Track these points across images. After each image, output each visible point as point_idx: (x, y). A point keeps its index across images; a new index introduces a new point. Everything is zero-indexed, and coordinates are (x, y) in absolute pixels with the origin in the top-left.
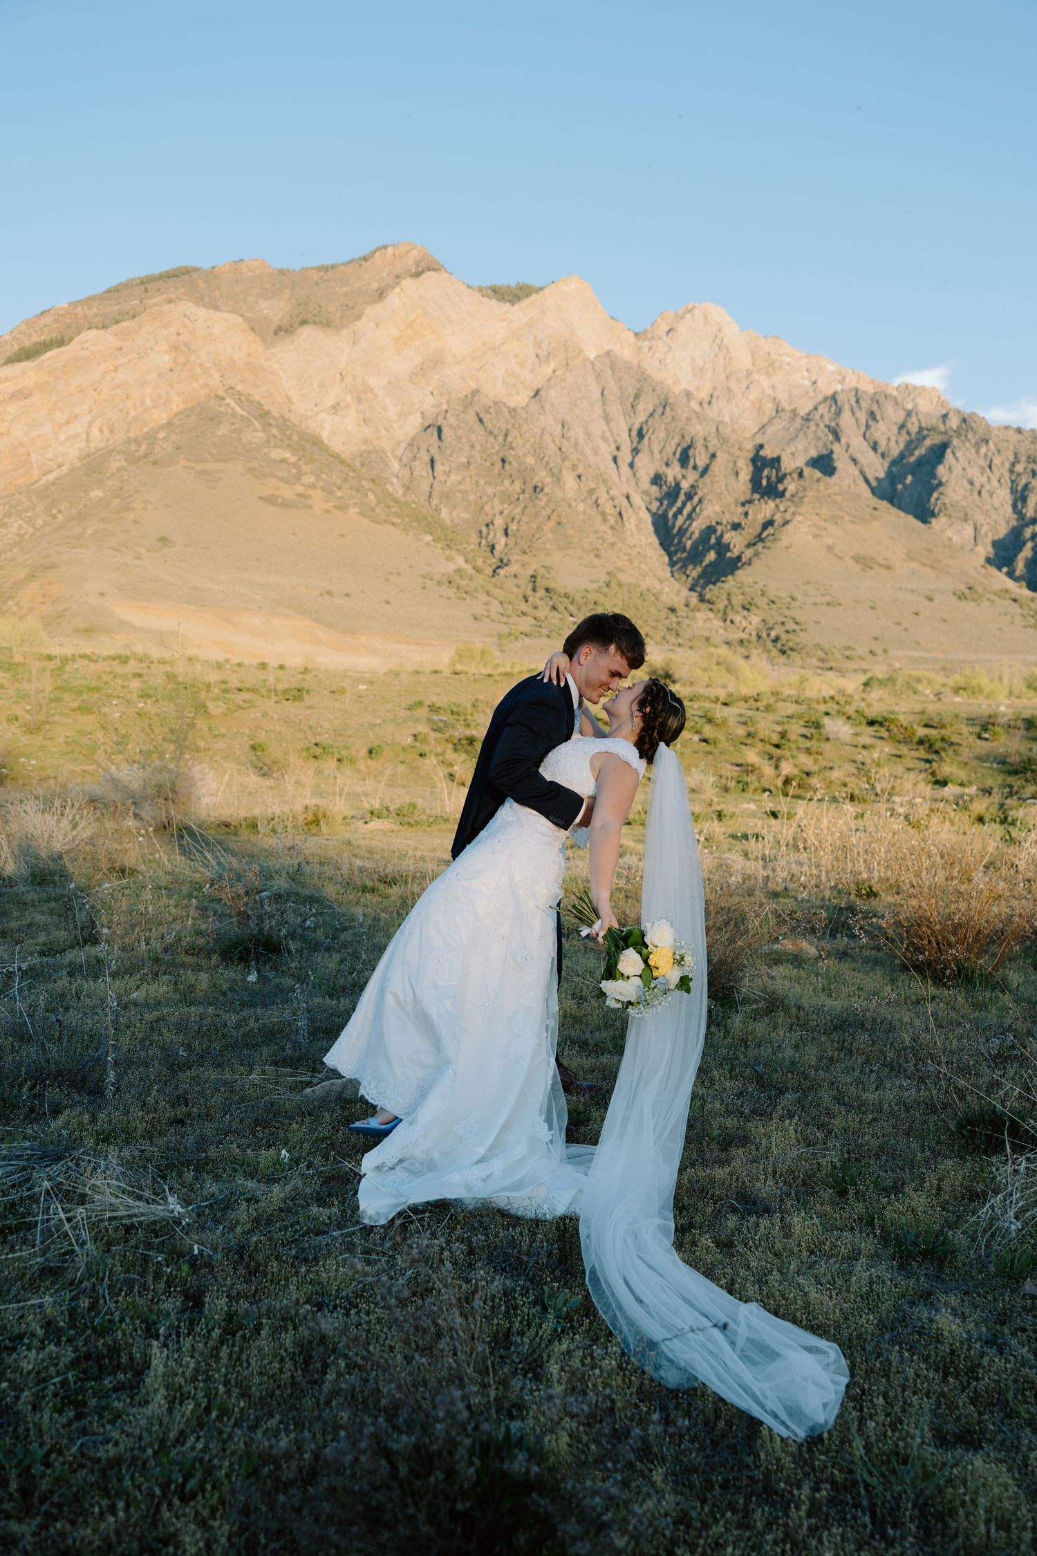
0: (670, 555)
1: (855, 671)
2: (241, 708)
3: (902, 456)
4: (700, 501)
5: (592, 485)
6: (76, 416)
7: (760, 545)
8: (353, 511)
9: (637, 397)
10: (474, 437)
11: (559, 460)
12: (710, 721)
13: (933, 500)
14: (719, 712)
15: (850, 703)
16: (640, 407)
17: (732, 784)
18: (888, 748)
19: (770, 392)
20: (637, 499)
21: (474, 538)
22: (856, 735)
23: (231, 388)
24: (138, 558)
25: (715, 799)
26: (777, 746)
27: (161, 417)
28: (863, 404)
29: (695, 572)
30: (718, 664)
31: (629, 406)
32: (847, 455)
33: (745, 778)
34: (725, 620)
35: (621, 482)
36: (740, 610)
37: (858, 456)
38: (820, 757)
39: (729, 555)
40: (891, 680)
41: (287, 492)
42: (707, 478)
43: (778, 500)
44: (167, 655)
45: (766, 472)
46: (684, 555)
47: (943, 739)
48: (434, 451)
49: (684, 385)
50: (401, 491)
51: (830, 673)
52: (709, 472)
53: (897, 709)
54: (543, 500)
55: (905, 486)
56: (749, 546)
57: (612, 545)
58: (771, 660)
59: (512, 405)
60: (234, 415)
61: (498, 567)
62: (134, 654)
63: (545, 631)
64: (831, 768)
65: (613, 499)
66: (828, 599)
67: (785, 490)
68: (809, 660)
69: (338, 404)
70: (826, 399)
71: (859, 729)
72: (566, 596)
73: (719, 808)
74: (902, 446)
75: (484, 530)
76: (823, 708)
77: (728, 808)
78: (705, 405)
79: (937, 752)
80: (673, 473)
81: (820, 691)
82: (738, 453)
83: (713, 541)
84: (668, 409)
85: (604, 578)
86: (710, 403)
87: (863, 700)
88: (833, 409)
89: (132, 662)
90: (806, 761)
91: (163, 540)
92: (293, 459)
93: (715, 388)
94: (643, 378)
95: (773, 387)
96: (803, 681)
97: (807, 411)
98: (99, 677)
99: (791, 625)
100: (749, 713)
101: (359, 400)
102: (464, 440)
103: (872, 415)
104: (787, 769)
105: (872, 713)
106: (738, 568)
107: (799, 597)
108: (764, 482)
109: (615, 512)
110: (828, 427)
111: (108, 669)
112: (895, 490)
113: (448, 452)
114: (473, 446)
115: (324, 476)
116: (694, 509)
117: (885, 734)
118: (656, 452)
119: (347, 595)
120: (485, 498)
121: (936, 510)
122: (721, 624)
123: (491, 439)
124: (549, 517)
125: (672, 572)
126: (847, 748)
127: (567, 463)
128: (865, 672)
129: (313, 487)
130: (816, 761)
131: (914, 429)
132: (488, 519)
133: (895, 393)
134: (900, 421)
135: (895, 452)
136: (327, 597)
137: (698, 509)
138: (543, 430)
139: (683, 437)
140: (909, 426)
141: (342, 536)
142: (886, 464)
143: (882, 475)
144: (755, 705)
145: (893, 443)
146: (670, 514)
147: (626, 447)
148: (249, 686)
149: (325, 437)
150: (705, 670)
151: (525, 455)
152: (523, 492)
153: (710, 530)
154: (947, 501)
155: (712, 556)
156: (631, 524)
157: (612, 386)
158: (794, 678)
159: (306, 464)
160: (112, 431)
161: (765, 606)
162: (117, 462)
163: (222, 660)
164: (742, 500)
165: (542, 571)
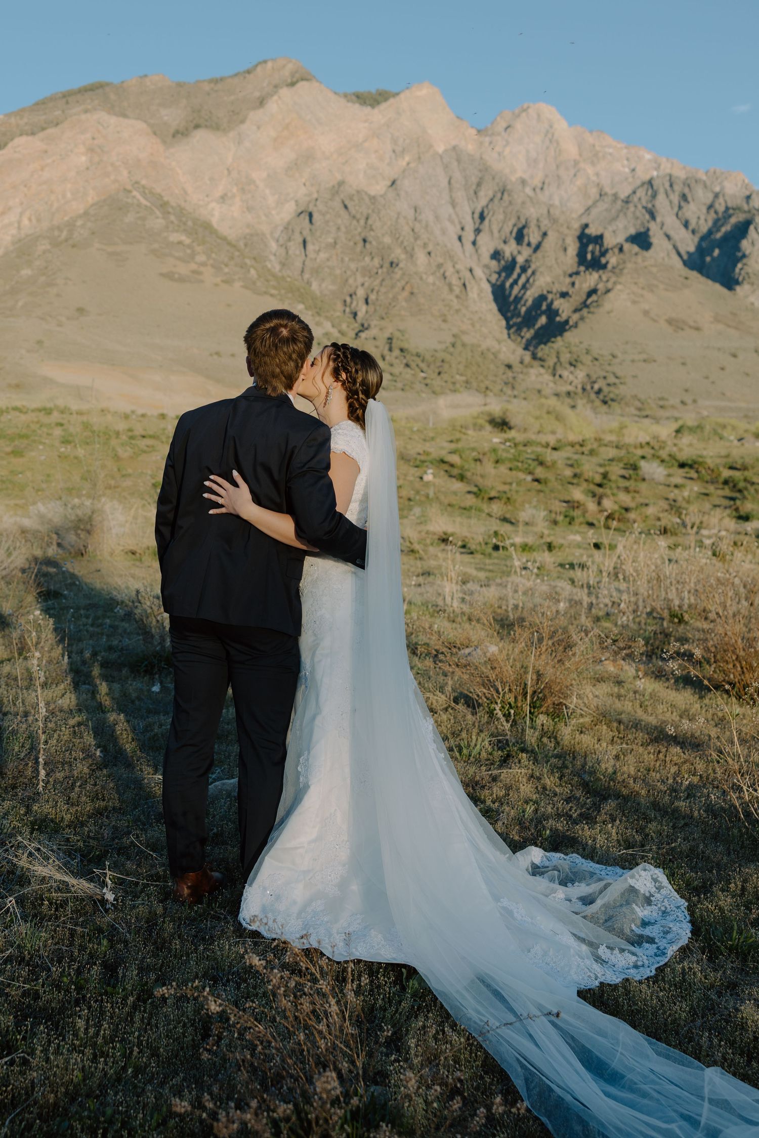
0: (507, 320)
1: (668, 418)
2: (145, 452)
3: (710, 232)
4: (533, 273)
5: (440, 260)
6: (10, 209)
7: (585, 311)
8: (238, 285)
9: (479, 185)
10: (339, 221)
11: (412, 240)
12: (541, 464)
13: (737, 270)
14: (550, 456)
15: (664, 448)
16: (481, 194)
17: (560, 518)
18: (696, 488)
19: (594, 178)
20: (479, 272)
21: (339, 306)
22: (669, 475)
23: (137, 183)
24: (60, 325)
25: (546, 532)
26: (600, 485)
27: (78, 207)
28: (676, 187)
29: (528, 334)
30: (548, 413)
31: (472, 192)
32: (661, 232)
33: (572, 513)
34: (554, 375)
35: (465, 257)
36: (568, 366)
37: (672, 233)
38: (637, 495)
39: (558, 319)
40: (700, 427)
41: (183, 269)
42: (539, 254)
43: (601, 272)
44: (84, 407)
45: (590, 248)
46: (519, 320)
47: (745, 480)
48: (306, 233)
49: (519, 174)
50: (278, 267)
51: (646, 421)
52: (542, 249)
53: (705, 453)
54: (398, 273)
55: (713, 259)
56: (576, 311)
57: (457, 311)
58: (594, 409)
59: (372, 193)
60: (139, 205)
61: (360, 331)
62: (57, 407)
63: (399, 385)
64: (647, 505)
65: (458, 272)
66: (644, 356)
67: (607, 263)
68: (627, 409)
69: (226, 195)
70: (643, 184)
71: (671, 471)
72: (418, 355)
73: (549, 540)
74: (710, 223)
75: (348, 299)
76: (639, 452)
77: (557, 540)
78: (538, 190)
79: (740, 491)
80: (510, 249)
81: (637, 437)
82: (566, 231)
83: (544, 307)
84: (506, 196)
85: (450, 339)
86: (542, 189)
87: (675, 445)
88: (650, 192)
89: (55, 414)
90: (625, 498)
91: (81, 311)
92: (187, 241)
93: (546, 176)
94: (485, 169)
95: (597, 174)
96: (622, 427)
97: (626, 194)
98: (28, 426)
99: (612, 379)
100: (576, 457)
101: (243, 191)
102: (331, 224)
103: (684, 197)
104: (608, 504)
105: (683, 457)
106: (566, 330)
107: (619, 355)
108: (589, 256)
109: (461, 284)
110: (645, 208)
111: (36, 420)
112: (704, 261)
113: (318, 234)
114: (339, 229)
115: (213, 255)
116: (528, 280)
117: (695, 475)
118: (495, 231)
119: (233, 355)
120: (349, 273)
121: (740, 279)
122: (551, 378)
123: (355, 222)
124: (403, 289)
125: (509, 335)
126: (661, 487)
127: (419, 242)
128: (676, 419)
129: (204, 264)
130: (633, 498)
131: (721, 209)
132: (351, 291)
133: (704, 178)
134: (709, 202)
135: (704, 229)
136: (215, 357)
137: (531, 280)
138: (399, 214)
139: (519, 218)
140: (717, 206)
141: (229, 305)
142: (696, 239)
143: (692, 249)
144: (580, 449)
145: (702, 221)
146: (508, 284)
147: (470, 227)
148: (151, 433)
149: (215, 221)
150: (537, 418)
151: (383, 235)
152: (382, 267)
153: (542, 298)
154: (750, 270)
155: (543, 320)
156: (473, 293)
157: (457, 176)
158: (615, 425)
159: (199, 245)
160: (39, 220)
161: (590, 363)
162: (43, 246)
163: (128, 411)
164: (570, 271)
165: (397, 334)
